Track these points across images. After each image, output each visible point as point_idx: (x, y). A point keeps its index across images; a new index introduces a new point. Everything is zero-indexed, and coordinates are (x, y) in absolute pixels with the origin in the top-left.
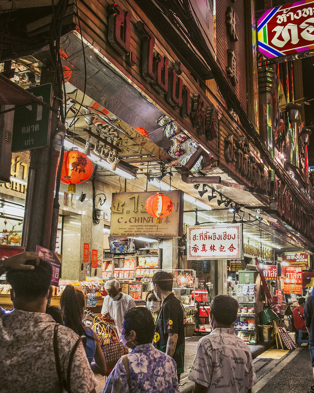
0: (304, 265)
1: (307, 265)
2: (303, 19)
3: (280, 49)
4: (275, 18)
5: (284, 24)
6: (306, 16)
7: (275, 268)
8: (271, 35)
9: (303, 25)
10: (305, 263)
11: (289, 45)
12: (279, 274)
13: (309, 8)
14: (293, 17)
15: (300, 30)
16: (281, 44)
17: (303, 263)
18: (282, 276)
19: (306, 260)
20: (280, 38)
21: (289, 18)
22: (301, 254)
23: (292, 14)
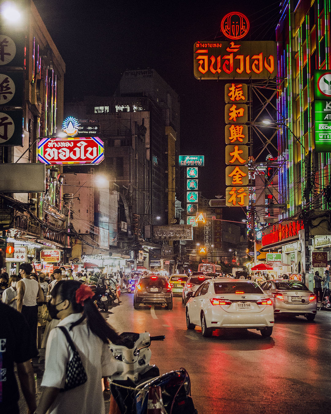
0: (56, 259)
1: (58, 259)
2: (60, 148)
3: (49, 161)
4: (47, 144)
5: (51, 148)
6: (62, 146)
7: (40, 265)
8: (45, 152)
9: (60, 151)
10: (57, 257)
11: (53, 159)
12: (42, 268)
13: (64, 143)
14: (56, 145)
15: (59, 153)
16: (50, 158)
17: (55, 257)
18: (44, 269)
19: (58, 256)
20: (49, 155)
21: (54, 145)
22: (54, 251)
23: (55, 143)
